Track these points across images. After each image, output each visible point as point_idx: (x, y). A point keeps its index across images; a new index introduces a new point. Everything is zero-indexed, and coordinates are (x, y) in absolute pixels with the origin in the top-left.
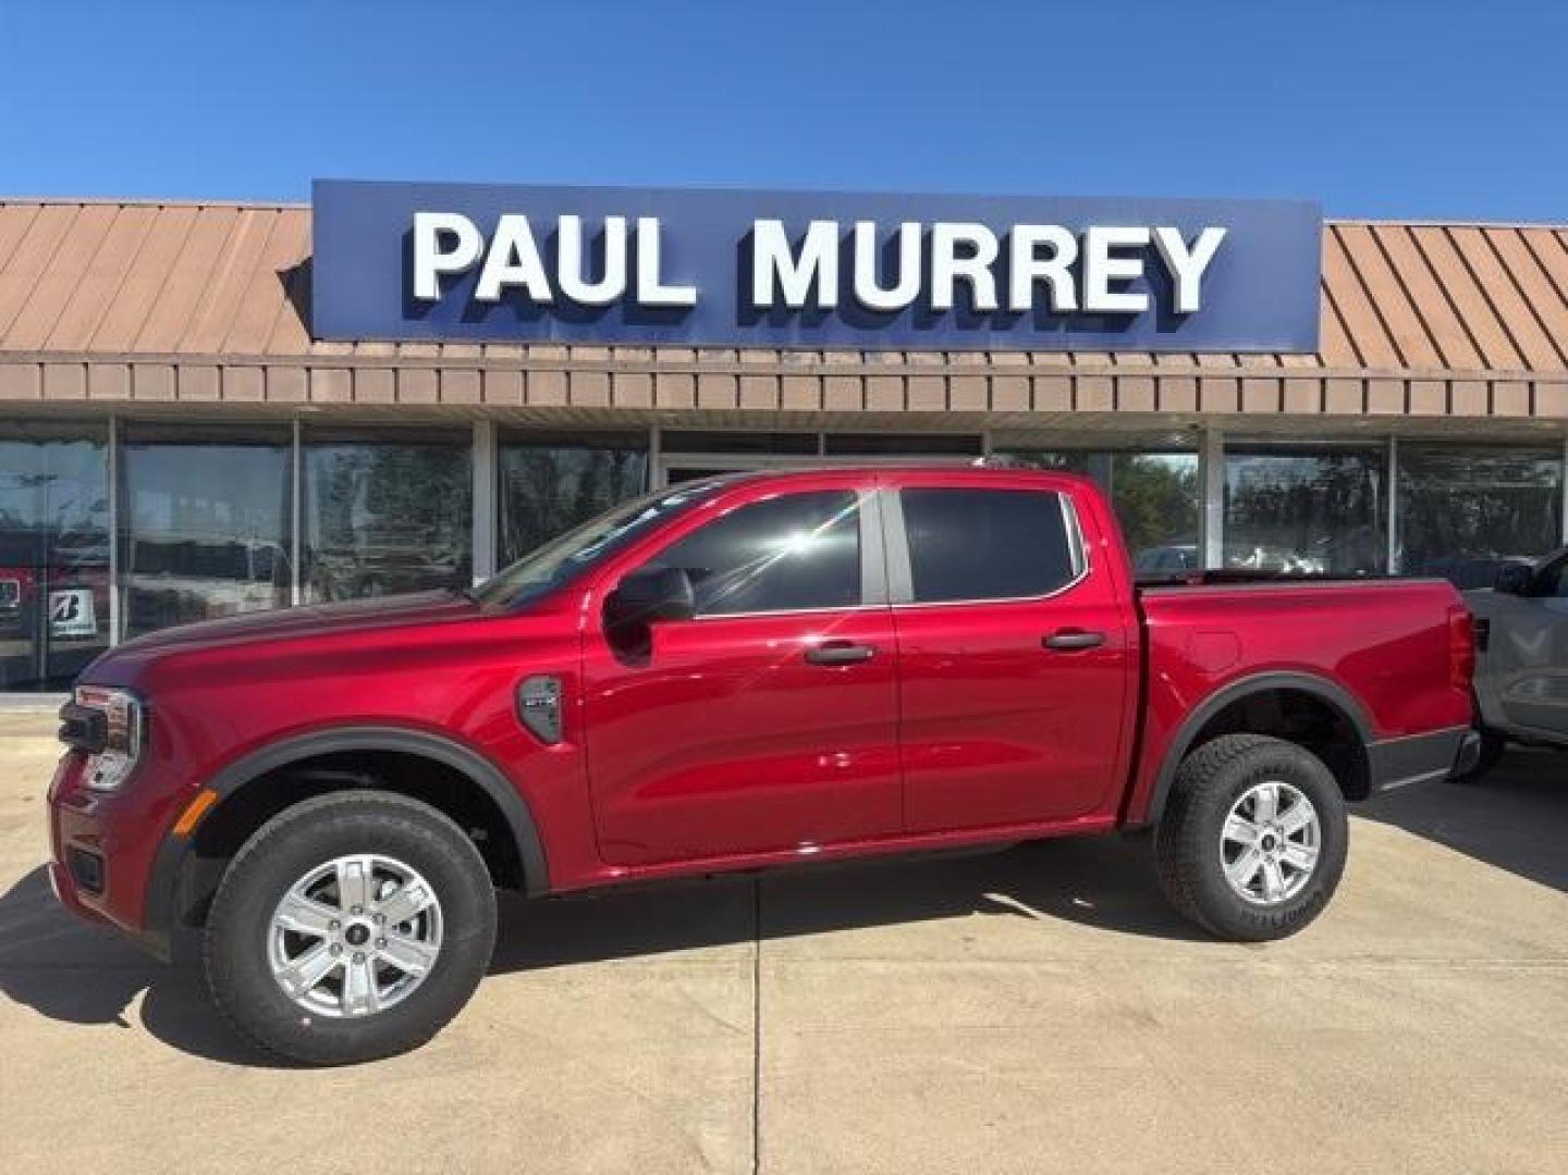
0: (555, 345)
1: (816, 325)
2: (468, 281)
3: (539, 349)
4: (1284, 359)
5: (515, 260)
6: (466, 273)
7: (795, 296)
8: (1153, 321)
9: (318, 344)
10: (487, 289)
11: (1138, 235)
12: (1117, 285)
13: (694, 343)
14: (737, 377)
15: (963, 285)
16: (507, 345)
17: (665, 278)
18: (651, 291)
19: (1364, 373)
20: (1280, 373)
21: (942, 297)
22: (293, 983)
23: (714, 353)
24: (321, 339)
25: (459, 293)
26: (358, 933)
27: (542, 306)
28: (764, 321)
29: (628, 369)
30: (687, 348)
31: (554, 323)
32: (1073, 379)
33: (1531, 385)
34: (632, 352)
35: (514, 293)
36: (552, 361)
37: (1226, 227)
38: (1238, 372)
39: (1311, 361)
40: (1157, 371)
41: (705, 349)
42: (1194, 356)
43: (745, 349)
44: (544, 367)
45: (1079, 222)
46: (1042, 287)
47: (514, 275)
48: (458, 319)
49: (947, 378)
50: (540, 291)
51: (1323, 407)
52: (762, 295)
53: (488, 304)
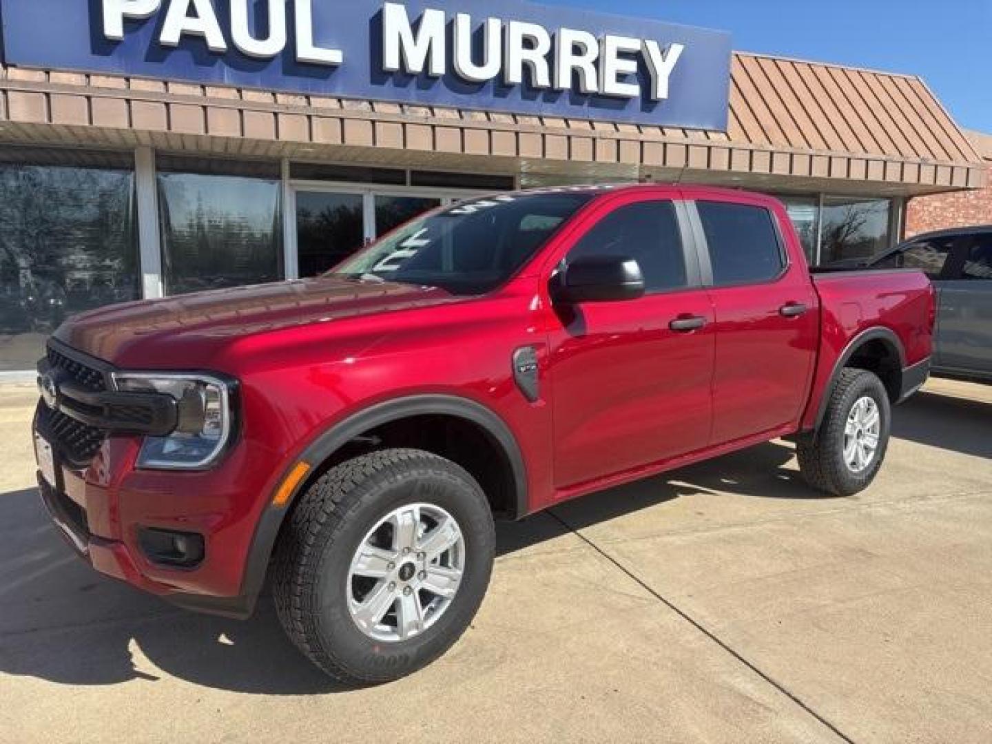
0: (229, 87)
1: (428, 88)
2: (150, 26)
3: (215, 90)
4: (710, 134)
5: (192, 12)
6: (148, 19)
7: (415, 65)
8: (639, 103)
9: (10, 70)
10: (170, 35)
11: (633, 44)
12: (621, 77)
13: (339, 94)
14: (373, 122)
15: (527, 68)
16: (187, 84)
17: (317, 41)
18: (306, 50)
19: (751, 147)
20: (708, 143)
21: (515, 76)
22: (365, 621)
23: (355, 103)
24: (14, 66)
25: (143, 35)
26: (407, 570)
27: (217, 54)
28: (390, 82)
29: (290, 111)
30: (331, 97)
31: (226, 69)
32: (594, 140)
33: (830, 158)
34: (291, 97)
35: (192, 40)
36: (228, 100)
37: (684, 44)
38: (686, 141)
39: (723, 136)
40: (642, 138)
41: (348, 99)
42: (661, 129)
43: (377, 102)
44: (221, 105)
45: (599, 31)
46: (576, 74)
47: (193, 25)
48: (143, 57)
49: (517, 134)
50: (216, 41)
51: (730, 167)
52: (391, 62)
53: (169, 48)
